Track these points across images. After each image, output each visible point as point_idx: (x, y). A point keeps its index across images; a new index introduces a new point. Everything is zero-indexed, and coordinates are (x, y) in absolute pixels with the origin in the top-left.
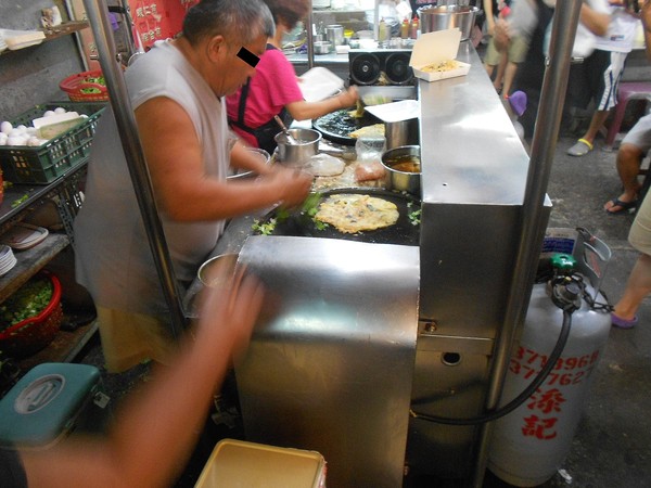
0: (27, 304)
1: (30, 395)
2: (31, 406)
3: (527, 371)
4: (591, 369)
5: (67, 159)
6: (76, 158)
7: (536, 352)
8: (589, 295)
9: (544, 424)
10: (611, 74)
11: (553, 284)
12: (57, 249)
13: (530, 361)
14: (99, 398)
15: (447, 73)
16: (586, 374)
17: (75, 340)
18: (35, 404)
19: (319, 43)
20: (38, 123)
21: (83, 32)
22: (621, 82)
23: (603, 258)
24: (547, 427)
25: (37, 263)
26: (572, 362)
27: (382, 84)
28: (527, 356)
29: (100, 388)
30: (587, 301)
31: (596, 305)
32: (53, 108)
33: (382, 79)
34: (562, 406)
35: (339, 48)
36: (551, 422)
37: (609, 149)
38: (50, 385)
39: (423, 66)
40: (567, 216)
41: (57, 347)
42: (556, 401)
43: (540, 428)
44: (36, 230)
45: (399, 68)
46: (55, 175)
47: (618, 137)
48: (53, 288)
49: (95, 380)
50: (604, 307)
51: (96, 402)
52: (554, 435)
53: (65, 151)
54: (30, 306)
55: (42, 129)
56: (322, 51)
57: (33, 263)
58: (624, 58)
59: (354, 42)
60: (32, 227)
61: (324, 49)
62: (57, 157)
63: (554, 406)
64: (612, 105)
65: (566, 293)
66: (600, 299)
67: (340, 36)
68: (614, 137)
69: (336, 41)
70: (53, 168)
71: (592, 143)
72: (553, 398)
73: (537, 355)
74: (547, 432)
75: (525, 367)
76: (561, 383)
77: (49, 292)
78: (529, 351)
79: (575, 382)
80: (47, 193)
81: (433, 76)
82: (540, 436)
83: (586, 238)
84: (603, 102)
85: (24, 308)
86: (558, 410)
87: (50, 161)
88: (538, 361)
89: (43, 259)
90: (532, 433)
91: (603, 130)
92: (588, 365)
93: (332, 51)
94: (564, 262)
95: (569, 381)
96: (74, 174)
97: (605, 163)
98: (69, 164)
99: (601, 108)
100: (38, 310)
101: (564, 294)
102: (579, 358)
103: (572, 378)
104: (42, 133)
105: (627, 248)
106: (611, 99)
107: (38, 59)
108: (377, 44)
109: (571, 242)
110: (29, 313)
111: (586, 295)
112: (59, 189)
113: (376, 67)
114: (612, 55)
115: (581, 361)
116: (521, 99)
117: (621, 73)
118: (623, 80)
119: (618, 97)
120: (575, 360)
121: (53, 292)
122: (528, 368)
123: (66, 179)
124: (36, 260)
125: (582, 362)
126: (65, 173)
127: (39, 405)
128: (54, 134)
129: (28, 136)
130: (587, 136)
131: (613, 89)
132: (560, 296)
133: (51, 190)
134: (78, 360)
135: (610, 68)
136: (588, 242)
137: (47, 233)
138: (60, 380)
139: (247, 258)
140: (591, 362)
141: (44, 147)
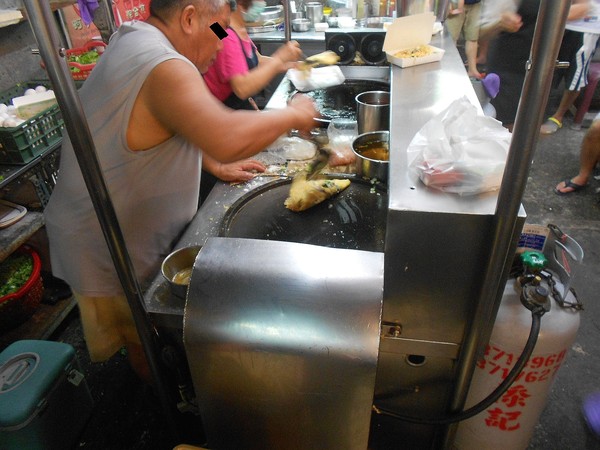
0: (7, 280)
1: (5, 373)
2: (5, 385)
3: (492, 368)
4: (557, 367)
5: (44, 139)
6: (53, 138)
7: (502, 350)
8: (558, 293)
9: (507, 417)
10: (583, 55)
11: (523, 283)
12: (35, 228)
13: (496, 358)
14: (73, 376)
15: (421, 60)
16: (551, 373)
17: (56, 314)
18: (9, 383)
19: (298, 21)
20: (18, 102)
21: (66, 9)
22: (593, 61)
23: (575, 258)
24: (510, 419)
25: (14, 242)
26: (538, 361)
27: (357, 64)
28: (493, 353)
29: (74, 366)
30: (556, 300)
31: (565, 304)
32: (33, 86)
33: (357, 59)
34: (526, 401)
35: (318, 26)
36: (514, 416)
37: (578, 128)
38: (25, 363)
39: (397, 51)
40: (535, 195)
41: (38, 321)
42: (520, 397)
43: (504, 420)
44: (15, 208)
45: (374, 49)
46: (32, 155)
47: (587, 116)
48: (33, 263)
49: (70, 358)
50: (573, 306)
51: (71, 380)
52: (518, 426)
53: (42, 132)
54: (10, 282)
55: (20, 108)
56: (301, 29)
57: (10, 242)
58: (596, 39)
59: (333, 20)
60: (11, 204)
61: (304, 27)
62: (33, 137)
63: (518, 401)
64: (582, 85)
65: (535, 295)
66: (570, 298)
67: (319, 13)
68: (582, 116)
69: (316, 19)
70: (29, 149)
71: (562, 122)
72: (518, 394)
73: (503, 353)
74: (510, 424)
75: (490, 363)
76: (527, 380)
77: (29, 268)
78: (495, 349)
79: (541, 379)
80: (24, 173)
81: (406, 62)
82: (503, 426)
83: (559, 236)
84: (574, 82)
85: (4, 284)
86: (523, 404)
87: (26, 142)
88: (504, 358)
89: (21, 238)
90: (495, 424)
91: (573, 109)
92: (555, 364)
93: (311, 28)
94: (534, 261)
95: (534, 378)
96: (52, 153)
97: (573, 142)
98: (46, 144)
99: (572, 88)
100: (18, 285)
101: (533, 296)
102: (546, 358)
103: (537, 376)
104: (20, 112)
105: (592, 228)
106: (582, 79)
107: (20, 37)
108: (354, 22)
109: (542, 239)
110: (9, 289)
111: (556, 294)
112: (36, 168)
113: (352, 47)
114: (585, 36)
115: (548, 359)
116: (494, 82)
117: (593, 54)
118: (594, 60)
119: (589, 78)
120: (542, 359)
121: (33, 268)
122: (494, 364)
123: (43, 159)
124: (13, 239)
125: (549, 361)
126: (42, 152)
127: (13, 385)
128: (33, 113)
129: (6, 116)
130: (557, 114)
131: (585, 69)
132: (530, 299)
133: (28, 171)
134: (54, 337)
135: (582, 49)
136: (560, 240)
137: (25, 211)
138: (35, 358)
139: (204, 263)
140: (558, 361)
141: (20, 128)
